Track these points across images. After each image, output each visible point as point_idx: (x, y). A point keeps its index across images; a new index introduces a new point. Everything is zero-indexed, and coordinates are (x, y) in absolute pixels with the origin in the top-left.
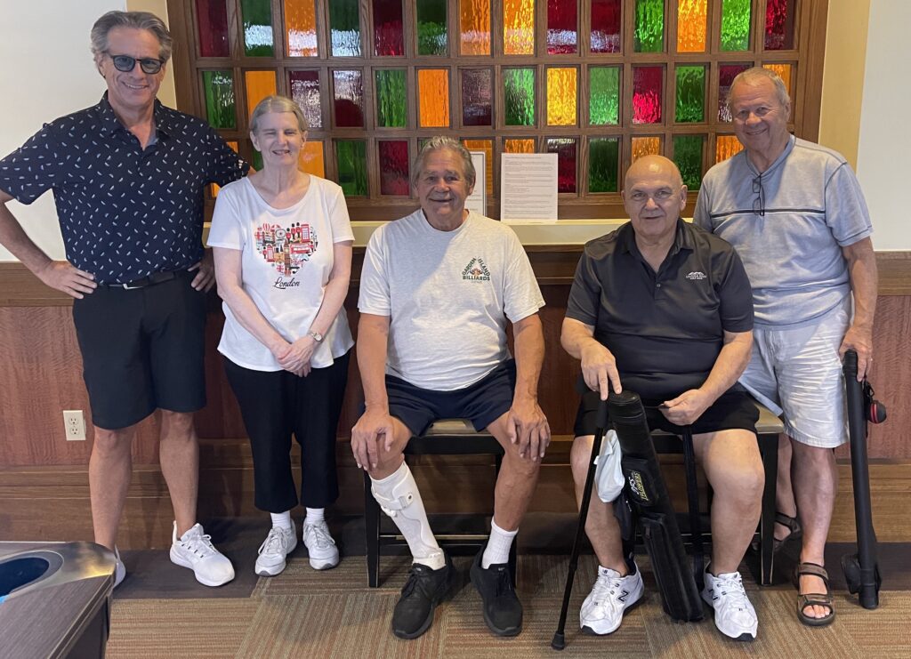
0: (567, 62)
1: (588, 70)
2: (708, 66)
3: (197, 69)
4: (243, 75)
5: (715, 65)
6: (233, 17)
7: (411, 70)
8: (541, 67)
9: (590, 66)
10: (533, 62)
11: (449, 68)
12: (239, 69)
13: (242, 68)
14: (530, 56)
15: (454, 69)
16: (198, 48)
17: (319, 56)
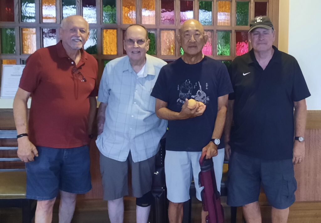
0: (170, 28)
5: (233, 31)
6: (17, 4)
8: (158, 30)
10: (154, 27)
11: (116, 29)
12: (18, 27)
14: (154, 25)
15: (119, 29)
17: (56, 22)
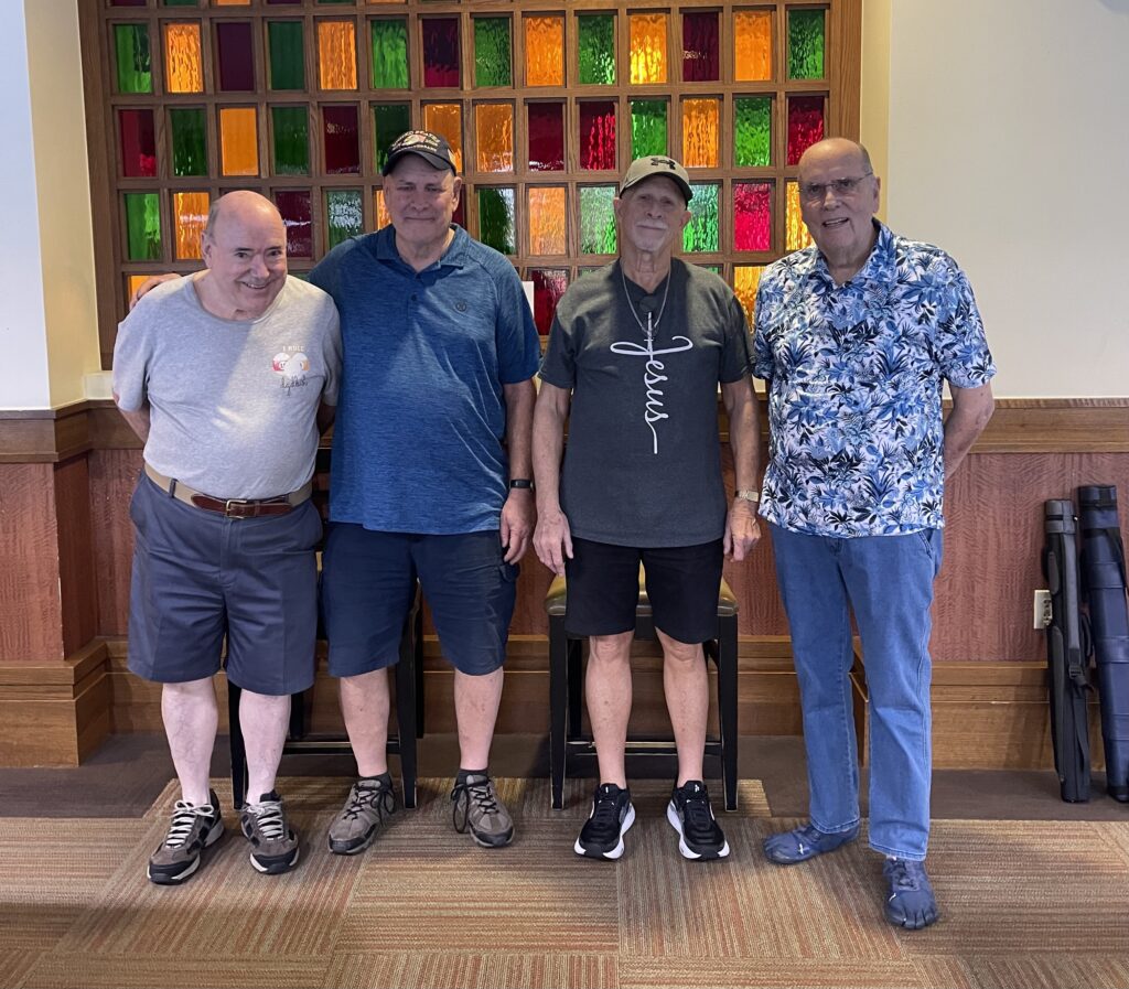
0: (551, 180)
1: (578, 190)
2: (720, 183)
3: (118, 191)
4: (171, 196)
5: (728, 183)
7: (368, 191)
8: (522, 187)
9: (580, 185)
12: (166, 190)
13: (169, 190)
14: (509, 173)
16: (120, 166)
